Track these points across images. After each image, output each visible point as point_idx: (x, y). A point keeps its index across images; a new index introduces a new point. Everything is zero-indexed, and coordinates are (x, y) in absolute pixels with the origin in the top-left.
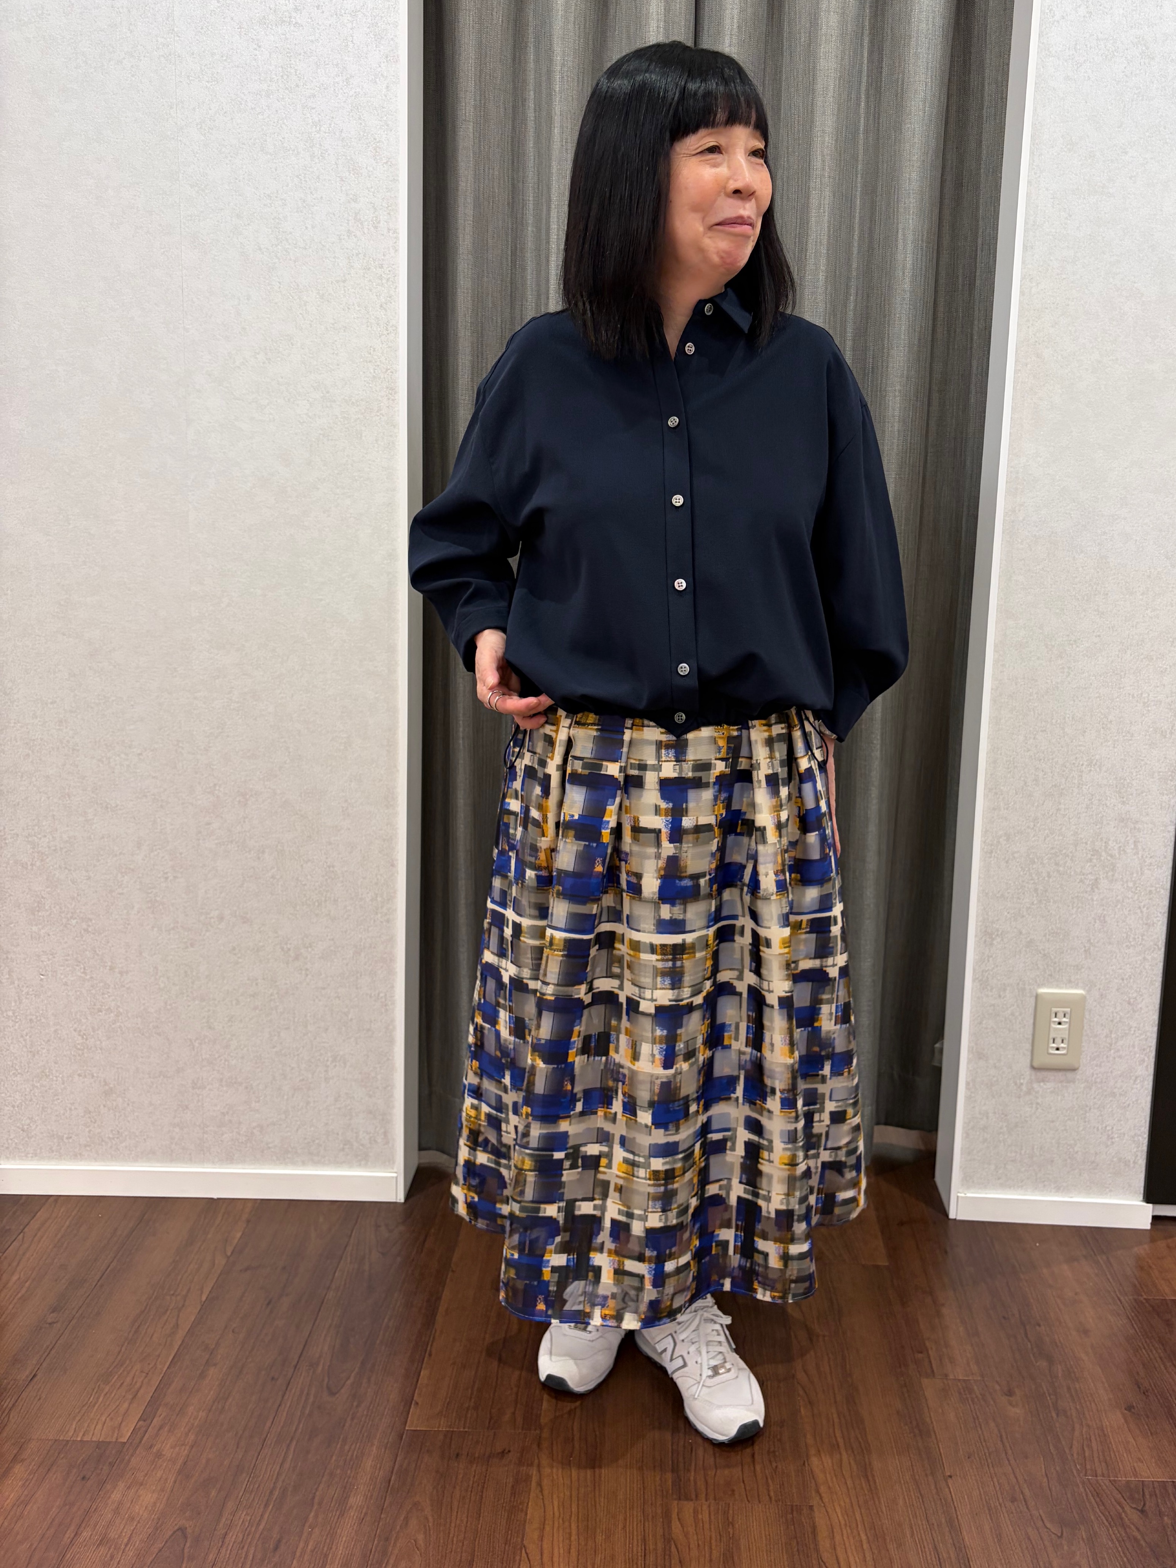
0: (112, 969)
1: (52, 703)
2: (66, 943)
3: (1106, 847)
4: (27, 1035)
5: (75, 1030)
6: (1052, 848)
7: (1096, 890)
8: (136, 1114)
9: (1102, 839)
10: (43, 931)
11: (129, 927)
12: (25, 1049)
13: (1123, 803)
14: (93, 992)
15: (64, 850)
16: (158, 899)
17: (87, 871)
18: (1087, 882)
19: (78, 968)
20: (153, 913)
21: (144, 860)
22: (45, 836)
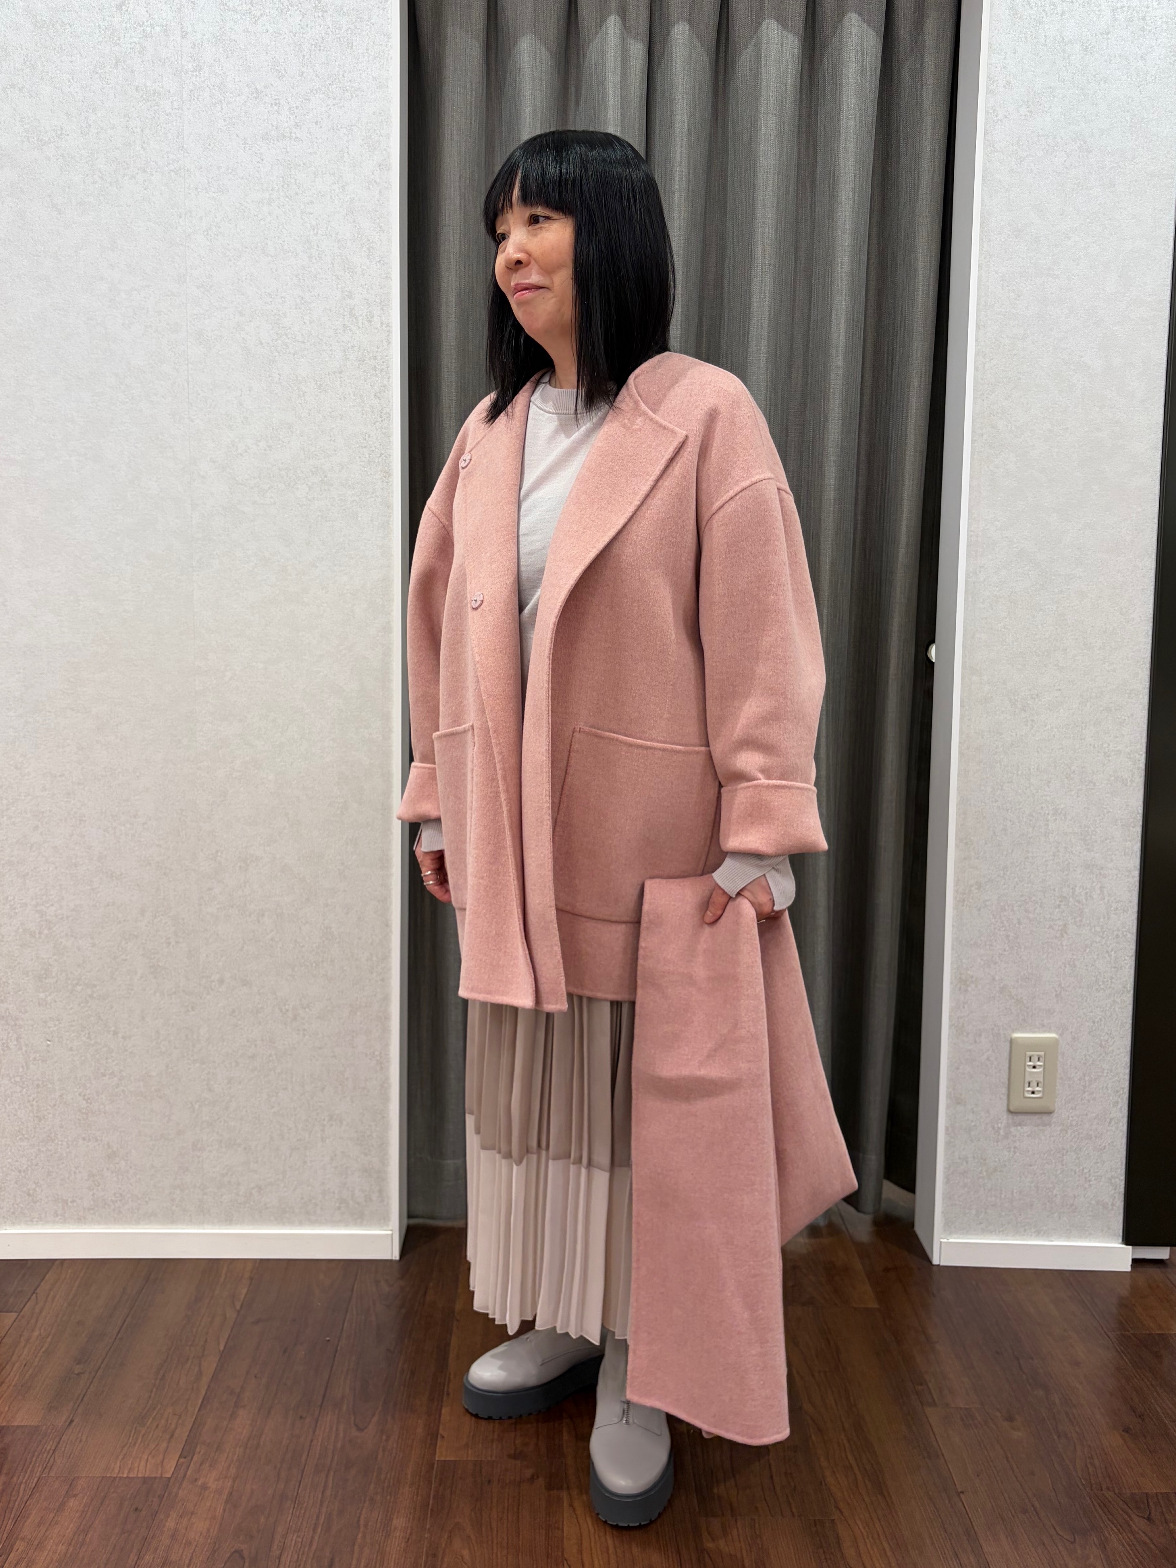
0: (115, 1033)
1: (60, 776)
2: (71, 1009)
3: (1073, 893)
4: (34, 1099)
5: (80, 1095)
6: (1022, 896)
7: (1065, 935)
8: (138, 1176)
9: (1069, 886)
10: (49, 998)
11: (132, 992)
12: (31, 1114)
13: (1088, 850)
14: (97, 1056)
15: (71, 918)
16: (160, 964)
17: (92, 938)
18: (1056, 928)
19: (83, 1033)
20: (155, 978)
21: (146, 926)
22: (52, 905)
